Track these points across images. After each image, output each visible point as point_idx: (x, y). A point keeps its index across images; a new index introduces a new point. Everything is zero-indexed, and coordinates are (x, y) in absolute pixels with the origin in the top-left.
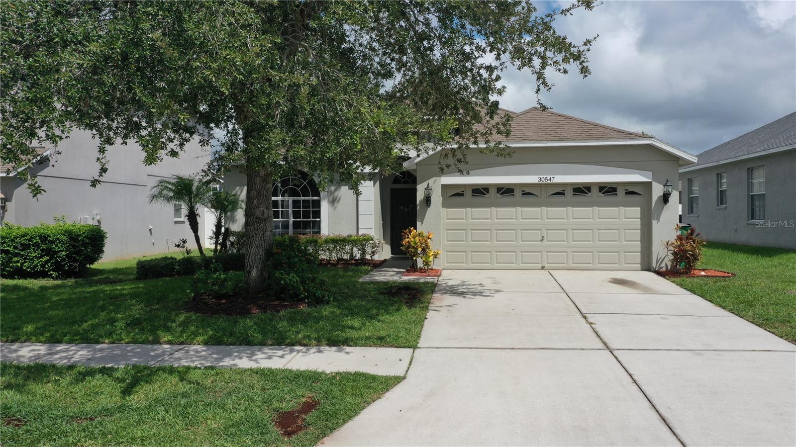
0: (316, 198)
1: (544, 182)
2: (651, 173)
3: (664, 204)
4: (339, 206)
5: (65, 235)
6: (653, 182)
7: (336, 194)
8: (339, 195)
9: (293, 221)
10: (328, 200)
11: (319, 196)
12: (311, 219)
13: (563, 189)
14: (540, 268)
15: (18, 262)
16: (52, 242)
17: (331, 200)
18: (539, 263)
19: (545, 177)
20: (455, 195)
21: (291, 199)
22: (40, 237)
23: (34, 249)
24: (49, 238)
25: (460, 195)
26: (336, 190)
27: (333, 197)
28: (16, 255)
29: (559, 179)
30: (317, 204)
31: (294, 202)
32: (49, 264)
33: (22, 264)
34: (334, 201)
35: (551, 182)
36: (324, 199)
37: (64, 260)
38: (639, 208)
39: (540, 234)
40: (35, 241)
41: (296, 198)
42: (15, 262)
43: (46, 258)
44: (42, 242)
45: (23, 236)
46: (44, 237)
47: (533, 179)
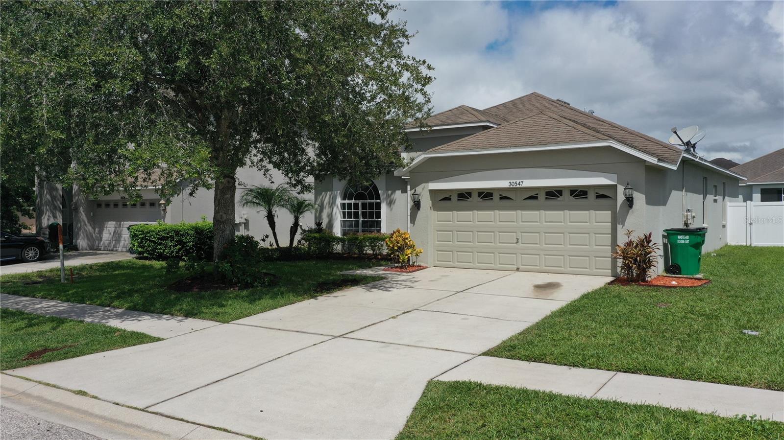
0: (378, 201)
1: (514, 186)
2: (616, 175)
3: (629, 208)
4: (395, 207)
5: (192, 231)
6: (618, 185)
7: (392, 197)
8: (395, 198)
9: (362, 221)
10: (387, 202)
11: (380, 199)
12: (375, 219)
13: (536, 193)
14: (515, 269)
15: (161, 249)
16: (183, 235)
17: (388, 202)
18: (514, 265)
19: (514, 181)
20: (443, 200)
21: (360, 202)
22: (174, 231)
23: (171, 240)
24: (180, 232)
25: (448, 199)
26: (392, 194)
27: (390, 200)
28: (160, 244)
29: (528, 183)
30: (378, 206)
31: (362, 204)
32: (182, 251)
33: (164, 250)
34: (390, 203)
35: (520, 186)
36: (383, 202)
37: (190, 248)
38: (610, 212)
39: (515, 236)
40: (170, 234)
41: (363, 201)
42: (160, 249)
43: (179, 247)
44: (176, 235)
45: (164, 231)
46: (177, 231)
47: (504, 184)
